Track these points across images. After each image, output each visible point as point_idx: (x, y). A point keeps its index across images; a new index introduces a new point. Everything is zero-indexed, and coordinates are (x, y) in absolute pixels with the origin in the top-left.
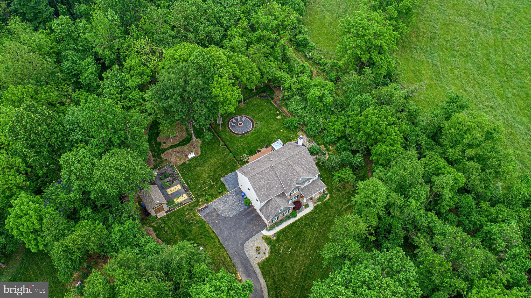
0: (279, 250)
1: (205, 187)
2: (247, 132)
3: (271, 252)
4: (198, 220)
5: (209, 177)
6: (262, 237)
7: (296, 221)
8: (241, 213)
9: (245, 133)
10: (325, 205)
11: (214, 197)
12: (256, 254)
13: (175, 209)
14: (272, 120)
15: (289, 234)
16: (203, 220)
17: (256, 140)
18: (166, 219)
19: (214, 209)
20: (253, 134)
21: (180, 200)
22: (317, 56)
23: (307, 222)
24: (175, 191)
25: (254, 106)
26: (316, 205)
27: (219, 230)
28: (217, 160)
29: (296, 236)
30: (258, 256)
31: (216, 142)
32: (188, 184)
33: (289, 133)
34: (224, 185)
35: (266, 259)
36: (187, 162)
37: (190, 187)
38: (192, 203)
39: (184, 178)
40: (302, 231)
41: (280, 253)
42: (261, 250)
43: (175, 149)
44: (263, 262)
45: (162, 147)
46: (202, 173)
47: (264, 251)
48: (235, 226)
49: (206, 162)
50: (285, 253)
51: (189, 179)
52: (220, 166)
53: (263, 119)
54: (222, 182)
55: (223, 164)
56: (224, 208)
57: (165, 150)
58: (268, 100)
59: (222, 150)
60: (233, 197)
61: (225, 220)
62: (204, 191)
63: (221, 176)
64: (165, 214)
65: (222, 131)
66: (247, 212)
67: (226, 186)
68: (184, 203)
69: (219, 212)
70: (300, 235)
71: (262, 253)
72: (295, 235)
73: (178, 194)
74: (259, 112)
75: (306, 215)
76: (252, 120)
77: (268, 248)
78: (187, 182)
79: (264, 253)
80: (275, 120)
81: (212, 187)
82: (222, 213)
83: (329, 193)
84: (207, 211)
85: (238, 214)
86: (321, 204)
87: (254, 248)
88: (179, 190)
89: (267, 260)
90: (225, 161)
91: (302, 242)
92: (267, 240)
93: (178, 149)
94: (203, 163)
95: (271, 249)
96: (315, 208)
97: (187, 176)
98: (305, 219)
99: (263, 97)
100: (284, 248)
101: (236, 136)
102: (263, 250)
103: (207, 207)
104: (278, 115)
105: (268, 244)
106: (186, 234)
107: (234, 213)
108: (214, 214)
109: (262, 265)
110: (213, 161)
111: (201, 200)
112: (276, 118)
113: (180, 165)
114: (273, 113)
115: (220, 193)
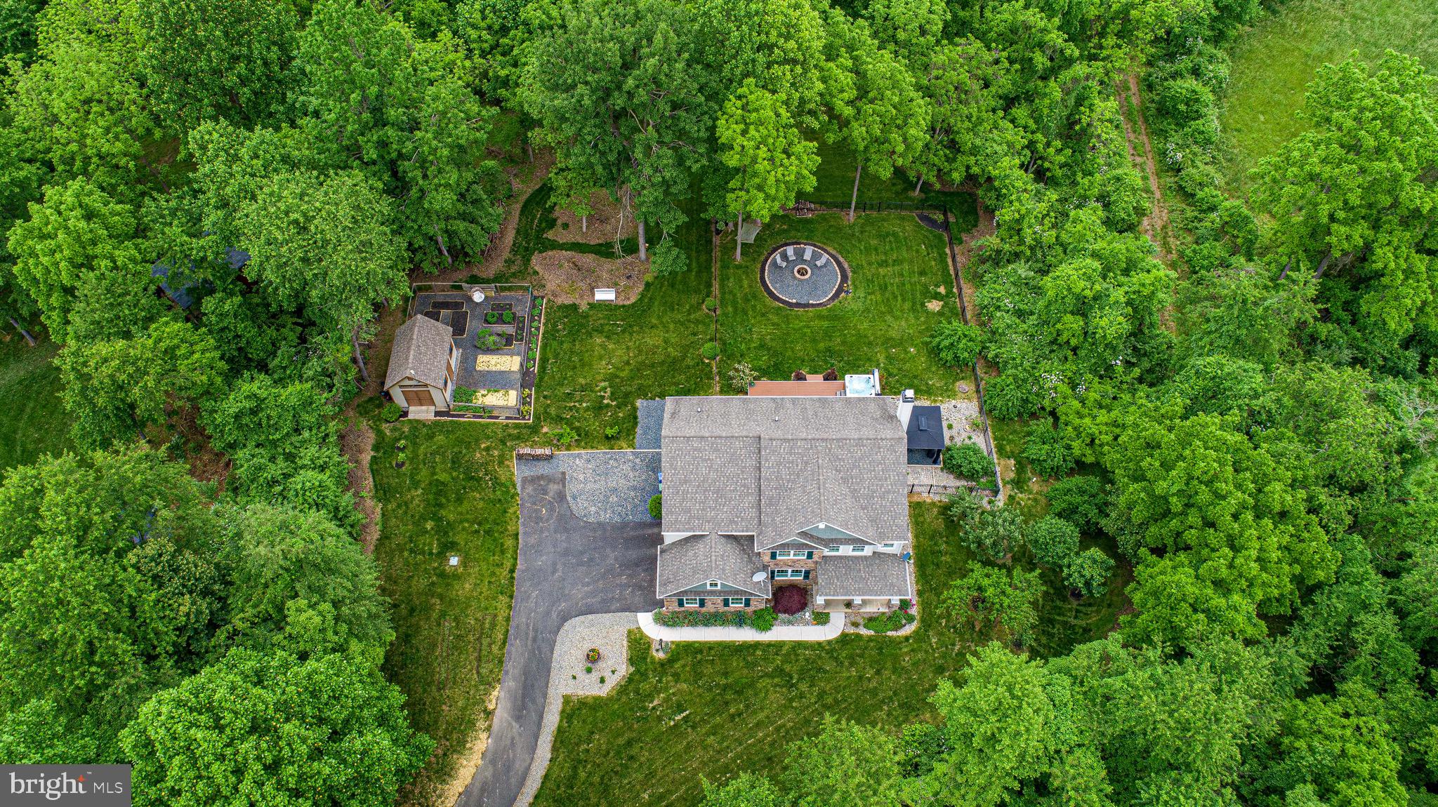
0: (650, 697)
1: (580, 402)
2: (808, 305)
3: (622, 690)
4: (503, 479)
5: (611, 378)
6: (629, 632)
7: (757, 645)
8: (624, 525)
9: (798, 305)
10: (881, 649)
11: (584, 438)
12: (579, 670)
13: (462, 416)
14: (907, 305)
15: (708, 670)
16: (514, 486)
17: (814, 341)
18: (425, 430)
19: (564, 473)
20: (821, 317)
21: (492, 399)
22: (1200, 169)
23: (787, 667)
24: (499, 368)
25: (883, 237)
26: (852, 630)
27: (532, 540)
28: (666, 341)
29: (725, 688)
30: (582, 676)
31: (697, 291)
32: (543, 368)
33: (928, 369)
34: (636, 424)
35: (596, 698)
36: (584, 307)
37: (541, 379)
38: (517, 426)
39: (545, 346)
40: (752, 685)
41: (645, 709)
42: (601, 664)
43: (578, 257)
44: (583, 703)
45: (550, 235)
46: (601, 358)
47: (607, 674)
48: (582, 553)
49: (631, 334)
50: (660, 719)
51: (556, 356)
52: (663, 363)
53: (884, 288)
54: (635, 409)
55: (675, 361)
56: (589, 486)
57: (555, 246)
58: (940, 238)
59: (697, 322)
60: (634, 469)
61: (567, 522)
62: (571, 409)
63: (642, 392)
64: (431, 416)
65: (739, 267)
66: (640, 532)
67: (639, 430)
68: (495, 413)
69: (572, 488)
70: (739, 693)
71: (595, 676)
72: (723, 681)
73: (497, 381)
74: (883, 264)
75: (798, 645)
76: (845, 278)
77: (624, 670)
78: (544, 360)
79: (602, 681)
80: (918, 308)
81: (599, 408)
82: (574, 498)
83: (923, 620)
84: (543, 469)
85: (614, 527)
86: (870, 639)
87: (587, 646)
88: (510, 372)
89: (595, 705)
90: (684, 357)
91: (732, 717)
92: (639, 646)
93: (588, 259)
94: (623, 331)
95: (630, 680)
96: (844, 639)
97: (555, 344)
98: (788, 654)
99: (933, 223)
100: (667, 700)
101: (768, 300)
102: (604, 667)
103: (549, 458)
104: (937, 296)
105: (631, 661)
106: (444, 501)
107: (605, 517)
108: (553, 488)
109: (575, 710)
110: (652, 339)
111: (545, 430)
112: (923, 305)
113: (560, 307)
114: (926, 286)
115: (612, 438)
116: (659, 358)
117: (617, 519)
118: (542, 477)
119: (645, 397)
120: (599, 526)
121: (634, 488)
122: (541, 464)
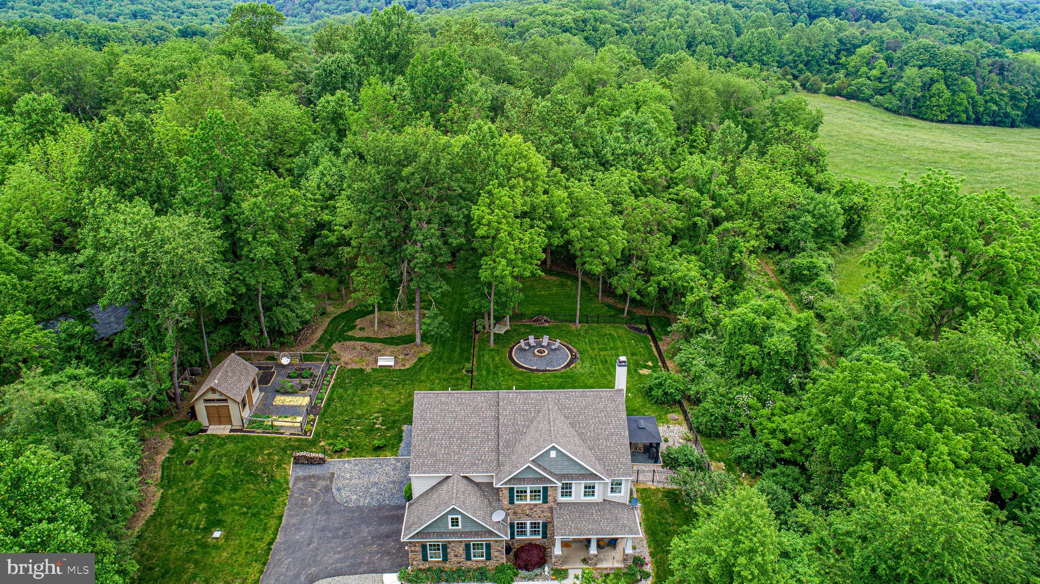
1: (356, 425)
2: (546, 371)
9: (537, 370)
11: (354, 449)
13: (254, 432)
16: (287, 483)
19: (333, 474)
20: (555, 377)
21: (281, 422)
24: (292, 403)
25: (602, 336)
27: (294, 520)
31: (459, 363)
32: (328, 404)
33: (644, 406)
34: (400, 441)
36: (368, 370)
37: (325, 411)
38: (299, 440)
39: (332, 392)
43: (367, 344)
45: (350, 333)
46: (377, 399)
48: (339, 529)
49: (404, 386)
51: (341, 397)
54: (401, 431)
56: (353, 482)
57: (351, 339)
59: (457, 379)
61: (328, 506)
62: (347, 430)
63: (408, 420)
64: (227, 432)
65: (492, 350)
66: (395, 513)
67: (402, 445)
68: (282, 431)
69: (337, 484)
73: (288, 411)
74: (602, 349)
76: (573, 356)
78: (330, 399)
81: (370, 430)
82: (339, 490)
83: (656, 577)
84: (316, 470)
85: (371, 509)
88: (300, 406)
93: (377, 346)
94: (398, 384)
97: (341, 391)
99: (640, 330)
101: (514, 368)
103: (322, 462)
104: (646, 367)
107: (365, 502)
108: (322, 484)
112: (636, 371)
113: (349, 370)
114: (637, 362)
115: (378, 448)
117: (374, 503)
118: (314, 476)
120: (359, 508)
121: (394, 482)
122: (314, 467)
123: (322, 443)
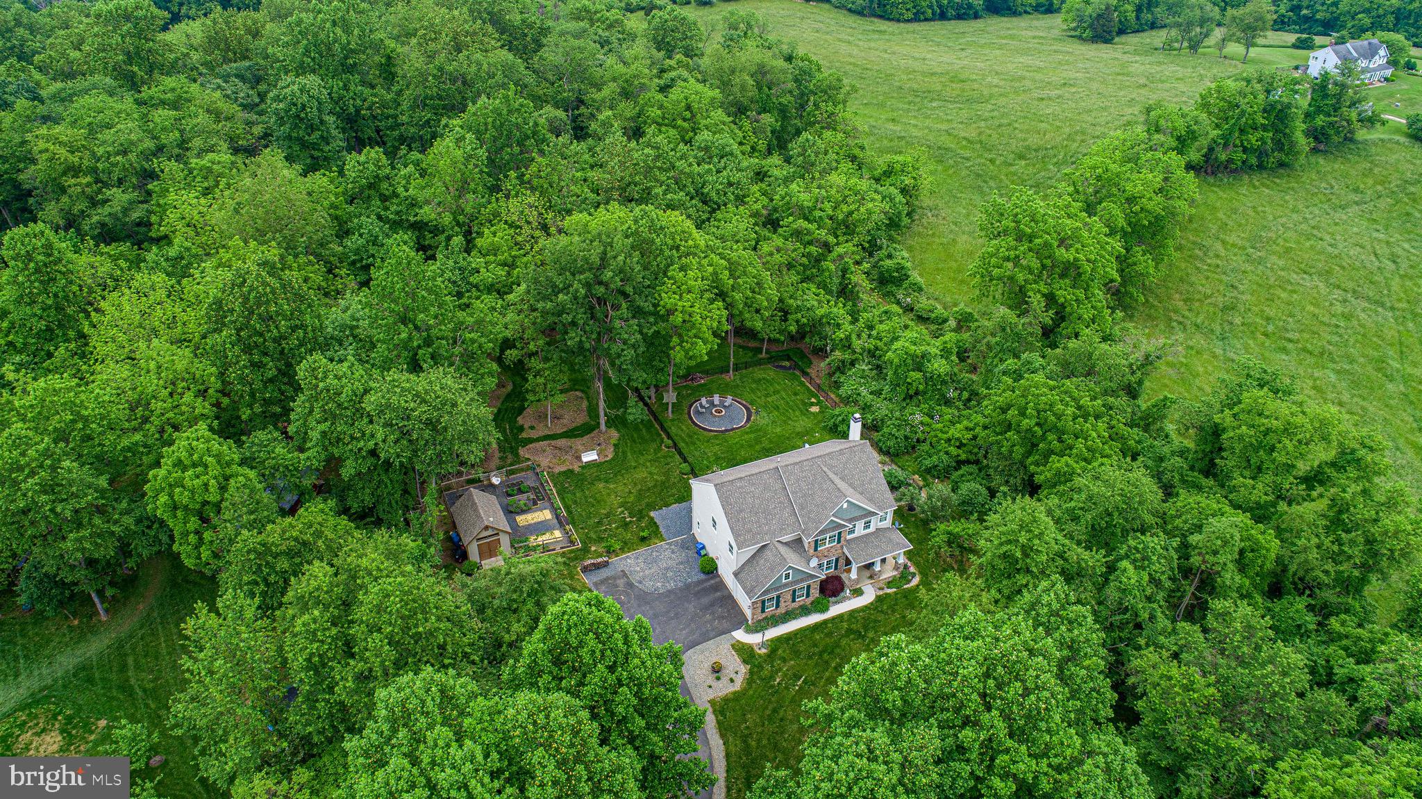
0: (772, 677)
1: (610, 524)
2: (733, 429)
3: (750, 681)
5: (622, 505)
6: (733, 646)
7: (825, 622)
8: (687, 587)
9: (727, 431)
10: (905, 597)
11: (626, 546)
12: (711, 680)
14: (797, 413)
15: (802, 648)
17: (750, 446)
19: (623, 571)
20: (746, 433)
21: (545, 538)
22: (923, 303)
23: (854, 626)
24: (536, 520)
25: (754, 381)
26: (881, 593)
28: (650, 473)
29: (821, 654)
30: (714, 684)
31: (654, 440)
32: (569, 512)
34: (657, 527)
35: (735, 692)
36: (577, 469)
37: (573, 519)
38: (571, 551)
39: (562, 499)
40: (837, 645)
41: (773, 686)
42: (724, 672)
43: (553, 442)
44: (726, 700)
45: (524, 435)
46: (609, 495)
47: (733, 676)
48: (668, 612)
49: (622, 476)
50: (787, 688)
51: (575, 503)
52: (655, 486)
53: (777, 408)
54: (652, 519)
55: (663, 483)
56: (647, 572)
57: (531, 441)
58: (794, 374)
59: (665, 457)
60: (673, 552)
61: (644, 598)
62: (605, 530)
63: (652, 507)
65: (673, 420)
66: (702, 587)
67: (662, 529)
68: (551, 548)
69: (634, 579)
70: (832, 652)
71: (725, 680)
72: (817, 650)
73: (541, 528)
74: (767, 396)
75: (852, 613)
76: (747, 409)
77: (744, 669)
78: (567, 507)
79: (732, 681)
80: (806, 413)
81: (626, 525)
82: (640, 582)
83: (920, 573)
84: (604, 573)
85: (680, 589)
86: (896, 593)
87: (707, 665)
88: (546, 521)
89: (737, 697)
90: (668, 479)
91: (836, 668)
92: (745, 652)
93: (562, 442)
94: (615, 475)
95: (751, 672)
96: (879, 599)
97: (570, 496)
98: (849, 620)
99: (784, 368)
100: (785, 675)
101: (705, 433)
102: (728, 672)
103: (606, 564)
104: (812, 404)
105: (745, 662)
107: (671, 585)
108: (621, 582)
109: (723, 707)
110: (641, 474)
112: (807, 410)
113: (559, 474)
114: (802, 401)
115: (643, 539)
116: (650, 484)
117: (680, 584)
118: (607, 579)
119: (655, 509)
120: (669, 593)
121: (682, 563)
122: (602, 570)
123: (593, 549)
